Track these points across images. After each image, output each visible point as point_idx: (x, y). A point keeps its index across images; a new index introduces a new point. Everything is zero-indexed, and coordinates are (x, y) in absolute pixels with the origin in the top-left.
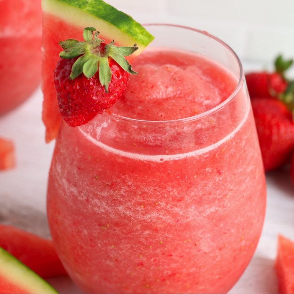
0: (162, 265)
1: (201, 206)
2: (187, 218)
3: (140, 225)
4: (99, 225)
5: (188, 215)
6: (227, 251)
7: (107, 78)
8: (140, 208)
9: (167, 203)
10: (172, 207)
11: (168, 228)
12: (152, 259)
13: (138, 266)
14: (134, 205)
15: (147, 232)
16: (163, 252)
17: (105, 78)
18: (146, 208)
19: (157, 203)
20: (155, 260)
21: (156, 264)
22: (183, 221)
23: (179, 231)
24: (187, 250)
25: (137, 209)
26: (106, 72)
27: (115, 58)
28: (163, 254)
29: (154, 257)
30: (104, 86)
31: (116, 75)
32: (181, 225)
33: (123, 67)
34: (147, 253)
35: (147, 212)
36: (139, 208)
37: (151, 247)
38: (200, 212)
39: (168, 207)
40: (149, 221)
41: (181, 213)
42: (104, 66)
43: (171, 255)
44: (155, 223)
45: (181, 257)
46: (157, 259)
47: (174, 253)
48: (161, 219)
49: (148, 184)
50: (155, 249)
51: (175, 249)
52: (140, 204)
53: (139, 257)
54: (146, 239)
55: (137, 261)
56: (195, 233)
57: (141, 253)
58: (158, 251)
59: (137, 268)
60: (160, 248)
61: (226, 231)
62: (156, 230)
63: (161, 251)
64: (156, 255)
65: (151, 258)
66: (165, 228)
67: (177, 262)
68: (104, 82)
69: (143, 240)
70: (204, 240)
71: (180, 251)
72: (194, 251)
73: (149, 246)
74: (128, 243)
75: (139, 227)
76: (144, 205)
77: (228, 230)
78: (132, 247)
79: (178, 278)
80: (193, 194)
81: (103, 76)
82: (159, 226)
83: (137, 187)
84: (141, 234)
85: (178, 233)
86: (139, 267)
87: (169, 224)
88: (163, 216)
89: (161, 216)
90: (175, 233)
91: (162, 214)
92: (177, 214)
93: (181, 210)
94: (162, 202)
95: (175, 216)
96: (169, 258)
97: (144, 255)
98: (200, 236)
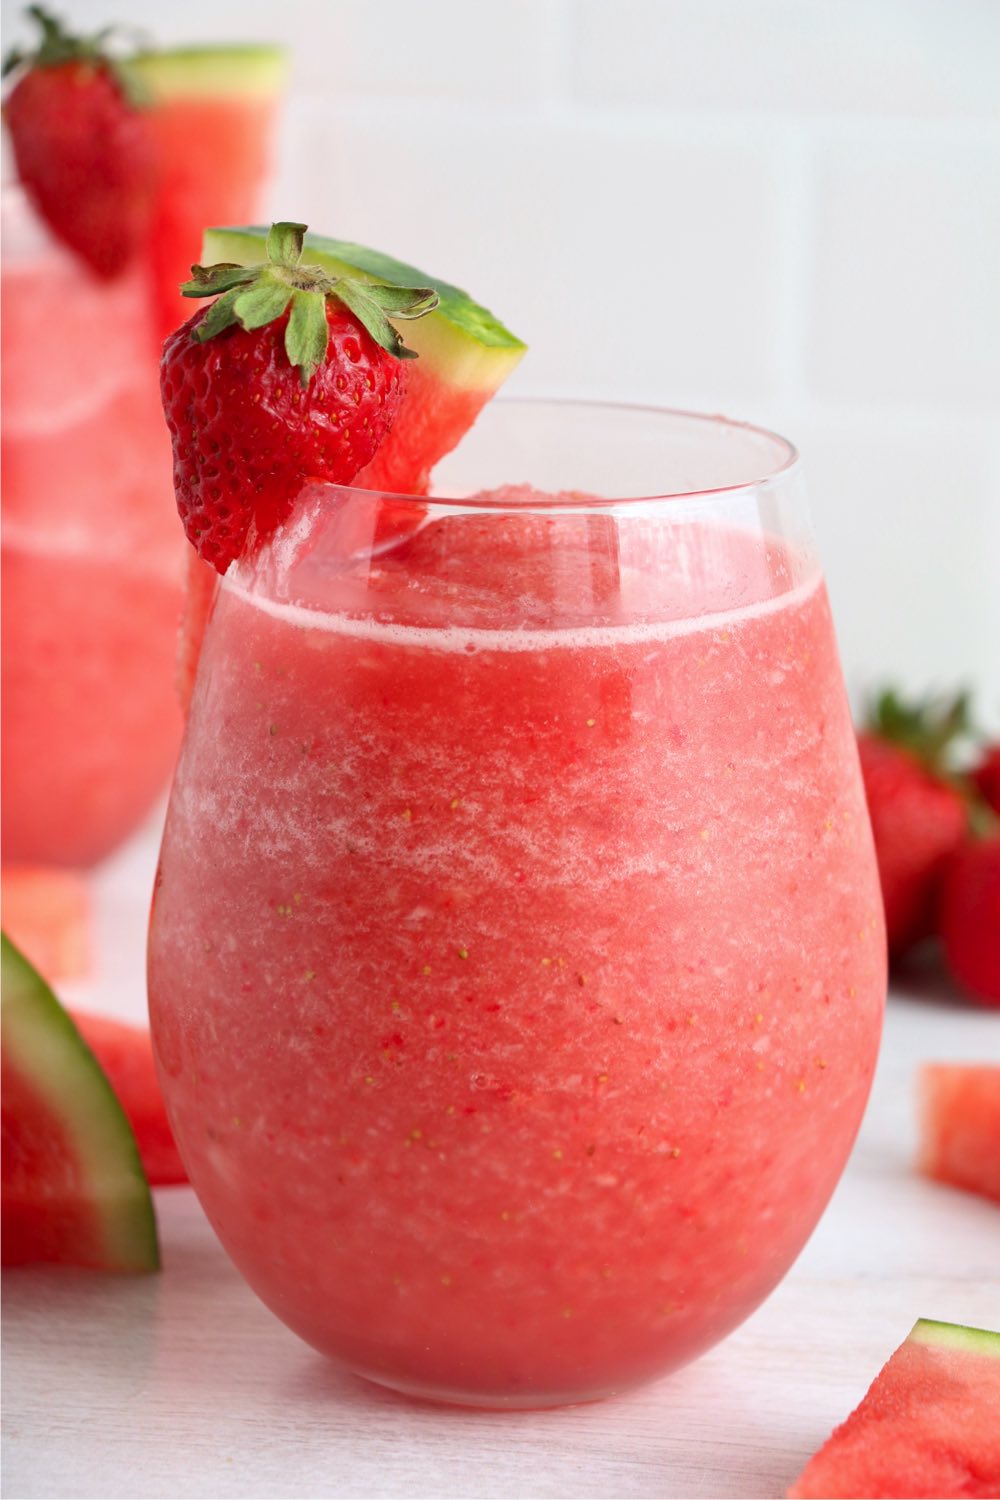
0: (463, 1044)
1: (604, 838)
2: (556, 872)
3: (398, 887)
4: (272, 903)
5: (555, 862)
6: (696, 1044)
7: (312, 347)
8: (400, 823)
9: (488, 807)
10: (503, 825)
11: (490, 901)
12: (432, 1019)
13: (386, 1046)
14: (382, 813)
15: (419, 913)
16: (469, 994)
17: (304, 347)
18: (417, 822)
19: (454, 805)
20: (440, 1024)
21: (443, 1040)
22: (541, 882)
23: (526, 917)
24: (550, 996)
25: (391, 825)
26: (312, 332)
27: (350, 300)
28: (470, 999)
29: (437, 1012)
30: (298, 369)
31: (349, 354)
32: (533, 896)
33: (373, 333)
34: (415, 993)
35: (421, 835)
36: (393, 823)
37: (427, 970)
38: (599, 862)
39: (492, 819)
40: (426, 870)
41: (534, 850)
42: (309, 312)
43: (496, 1008)
44: (446, 878)
45: (531, 1019)
46: (449, 1016)
47: (507, 999)
48: (466, 863)
49: (431, 738)
50: (443, 979)
51: (510, 986)
52: (399, 807)
53: (389, 1012)
54: (417, 937)
55: (382, 1029)
56: (578, 934)
57: (395, 994)
58: (453, 987)
59: (384, 1056)
60: (460, 976)
61: (694, 964)
62: (448, 905)
63: (462, 987)
64: (444, 1002)
65: (428, 1013)
66: (479, 899)
67: (515, 1038)
68: (301, 357)
69: (404, 943)
70: (610, 968)
71: (525, 993)
72: (575, 1008)
73: (424, 966)
74: (357, 955)
75: (393, 895)
76: (412, 812)
77: (702, 962)
78: (368, 972)
79: (519, 1109)
80: (575, 786)
81: (299, 340)
82: (460, 892)
83: (395, 746)
84: (399, 919)
85: (520, 925)
86: (387, 1053)
87: (493, 890)
88: (473, 852)
89: (467, 855)
90: (512, 923)
91: (471, 846)
92: (520, 851)
93: (533, 838)
94: (471, 800)
95: (512, 856)
96: (487, 1016)
97: (405, 1002)
98: (597, 949)
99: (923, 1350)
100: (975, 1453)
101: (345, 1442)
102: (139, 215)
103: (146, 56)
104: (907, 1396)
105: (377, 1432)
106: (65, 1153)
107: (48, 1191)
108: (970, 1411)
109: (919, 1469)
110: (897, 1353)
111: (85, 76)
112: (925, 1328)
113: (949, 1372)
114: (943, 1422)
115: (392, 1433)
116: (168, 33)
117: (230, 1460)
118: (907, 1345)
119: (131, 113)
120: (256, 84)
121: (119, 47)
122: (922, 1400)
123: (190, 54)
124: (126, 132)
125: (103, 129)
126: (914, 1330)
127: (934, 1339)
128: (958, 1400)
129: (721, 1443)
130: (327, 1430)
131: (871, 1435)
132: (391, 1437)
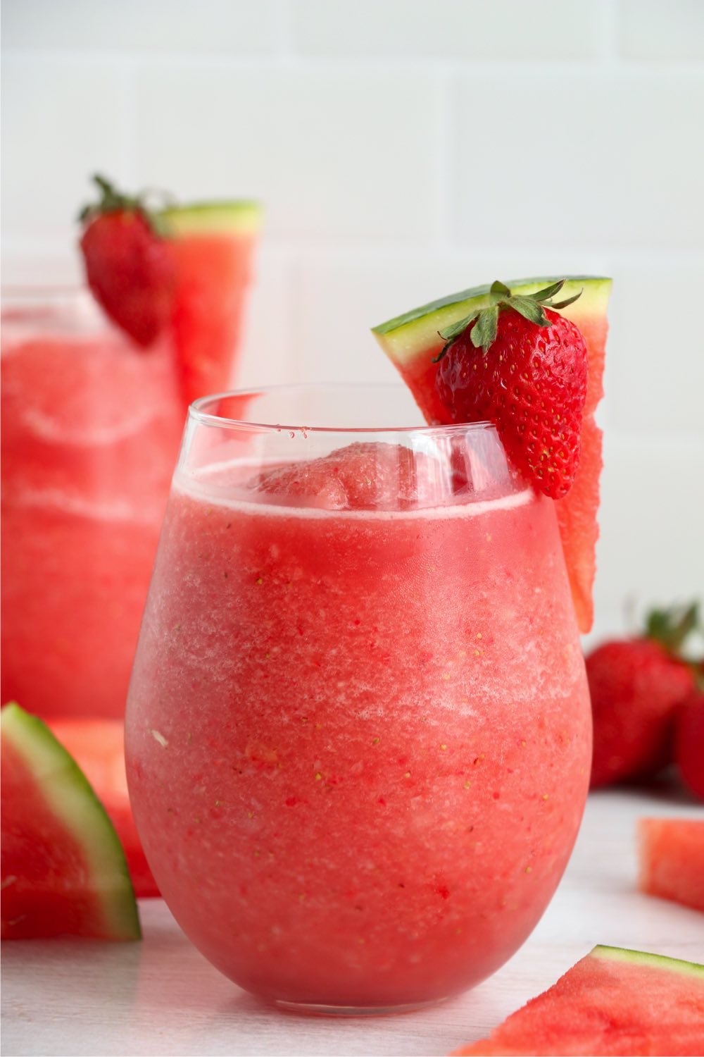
99: (596, 961)
100: (615, 1014)
101: (236, 1025)
102: (163, 305)
103: (171, 209)
104: (580, 985)
105: (258, 1020)
106: (81, 863)
107: (68, 885)
108: (618, 992)
109: (578, 1022)
110: (580, 962)
111: (128, 218)
112: (600, 949)
113: (610, 972)
114: (598, 997)
115: (267, 1021)
116: (185, 194)
117: (161, 1033)
118: (587, 957)
119: (159, 241)
120: (242, 225)
121: (153, 204)
122: (588, 986)
123: (200, 208)
124: (154, 253)
125: (139, 250)
126: (593, 951)
127: (605, 956)
128: (611, 986)
129: (474, 1027)
130: (226, 1018)
131: (551, 1003)
132: (266, 1022)
